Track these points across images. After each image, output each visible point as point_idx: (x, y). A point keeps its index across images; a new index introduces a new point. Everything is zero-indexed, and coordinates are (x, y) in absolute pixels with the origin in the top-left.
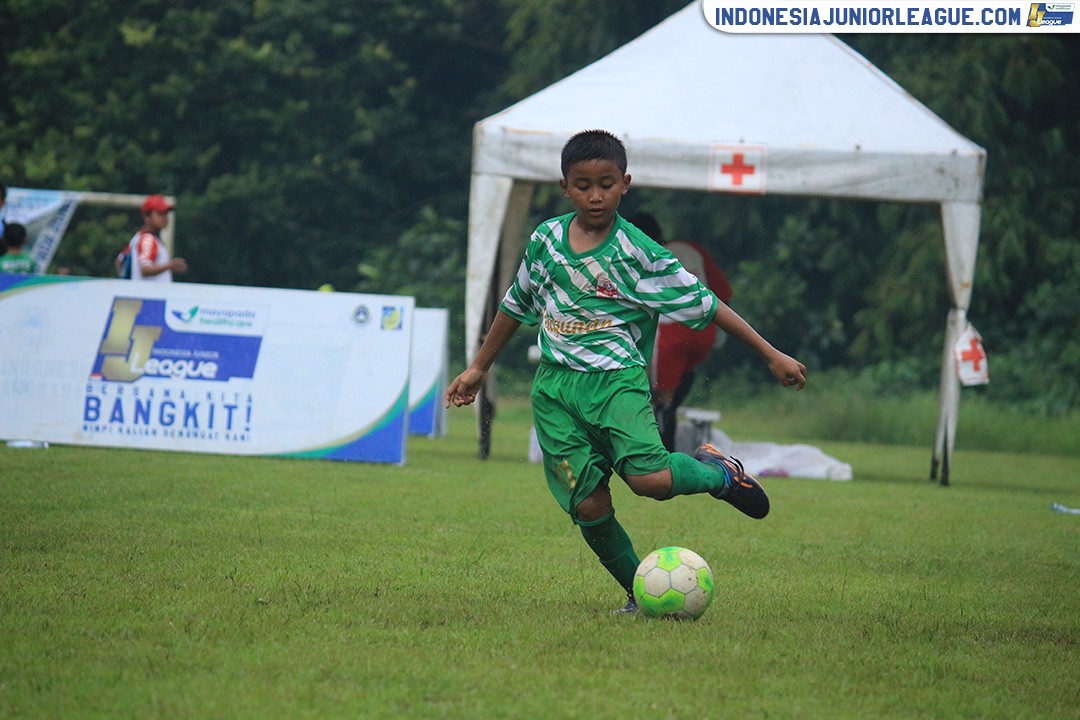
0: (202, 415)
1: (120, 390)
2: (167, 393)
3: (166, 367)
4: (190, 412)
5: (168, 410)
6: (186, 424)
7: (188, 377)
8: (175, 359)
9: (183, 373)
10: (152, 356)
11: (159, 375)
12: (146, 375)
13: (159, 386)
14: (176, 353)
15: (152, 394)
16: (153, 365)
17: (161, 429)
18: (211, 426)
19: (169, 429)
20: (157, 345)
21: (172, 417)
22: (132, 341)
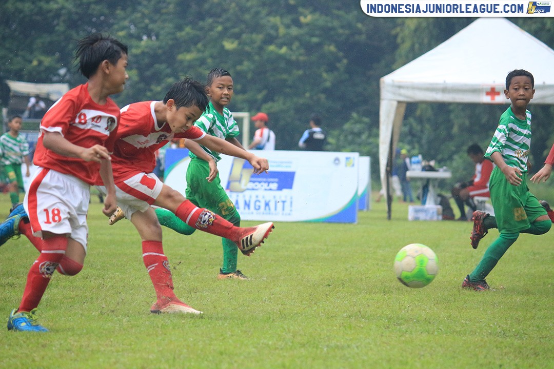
0: (272, 205)
1: (238, 196)
2: (257, 197)
3: (256, 186)
4: (267, 204)
5: (258, 204)
6: (265, 209)
7: (266, 190)
8: (260, 182)
9: (263, 188)
10: (251, 181)
11: (253, 189)
12: (248, 189)
13: (254, 193)
14: (260, 179)
15: (251, 197)
16: (251, 185)
17: (255, 212)
18: (276, 209)
19: (259, 211)
20: (252, 177)
21: (259, 207)
22: (241, 175)
